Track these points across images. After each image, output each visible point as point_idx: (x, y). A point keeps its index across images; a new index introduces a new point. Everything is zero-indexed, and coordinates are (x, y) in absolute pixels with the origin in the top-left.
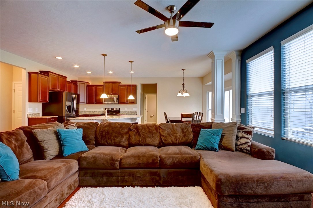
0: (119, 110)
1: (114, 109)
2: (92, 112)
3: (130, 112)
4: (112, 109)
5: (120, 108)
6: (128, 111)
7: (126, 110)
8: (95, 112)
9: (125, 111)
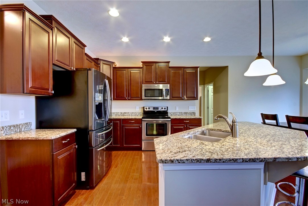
0: (166, 110)
1: (157, 108)
2: (121, 113)
3: (185, 113)
4: (154, 108)
5: (167, 107)
6: (180, 112)
7: (177, 109)
8: (125, 113)
9: (176, 111)
